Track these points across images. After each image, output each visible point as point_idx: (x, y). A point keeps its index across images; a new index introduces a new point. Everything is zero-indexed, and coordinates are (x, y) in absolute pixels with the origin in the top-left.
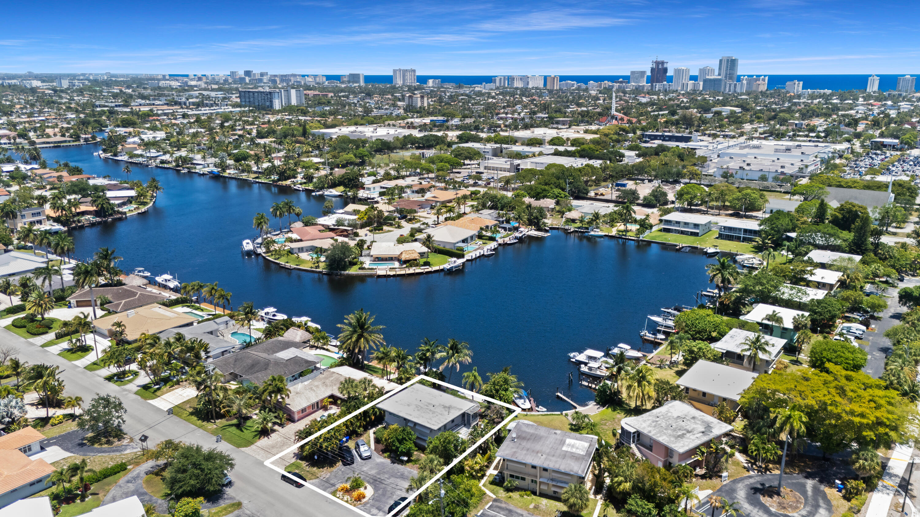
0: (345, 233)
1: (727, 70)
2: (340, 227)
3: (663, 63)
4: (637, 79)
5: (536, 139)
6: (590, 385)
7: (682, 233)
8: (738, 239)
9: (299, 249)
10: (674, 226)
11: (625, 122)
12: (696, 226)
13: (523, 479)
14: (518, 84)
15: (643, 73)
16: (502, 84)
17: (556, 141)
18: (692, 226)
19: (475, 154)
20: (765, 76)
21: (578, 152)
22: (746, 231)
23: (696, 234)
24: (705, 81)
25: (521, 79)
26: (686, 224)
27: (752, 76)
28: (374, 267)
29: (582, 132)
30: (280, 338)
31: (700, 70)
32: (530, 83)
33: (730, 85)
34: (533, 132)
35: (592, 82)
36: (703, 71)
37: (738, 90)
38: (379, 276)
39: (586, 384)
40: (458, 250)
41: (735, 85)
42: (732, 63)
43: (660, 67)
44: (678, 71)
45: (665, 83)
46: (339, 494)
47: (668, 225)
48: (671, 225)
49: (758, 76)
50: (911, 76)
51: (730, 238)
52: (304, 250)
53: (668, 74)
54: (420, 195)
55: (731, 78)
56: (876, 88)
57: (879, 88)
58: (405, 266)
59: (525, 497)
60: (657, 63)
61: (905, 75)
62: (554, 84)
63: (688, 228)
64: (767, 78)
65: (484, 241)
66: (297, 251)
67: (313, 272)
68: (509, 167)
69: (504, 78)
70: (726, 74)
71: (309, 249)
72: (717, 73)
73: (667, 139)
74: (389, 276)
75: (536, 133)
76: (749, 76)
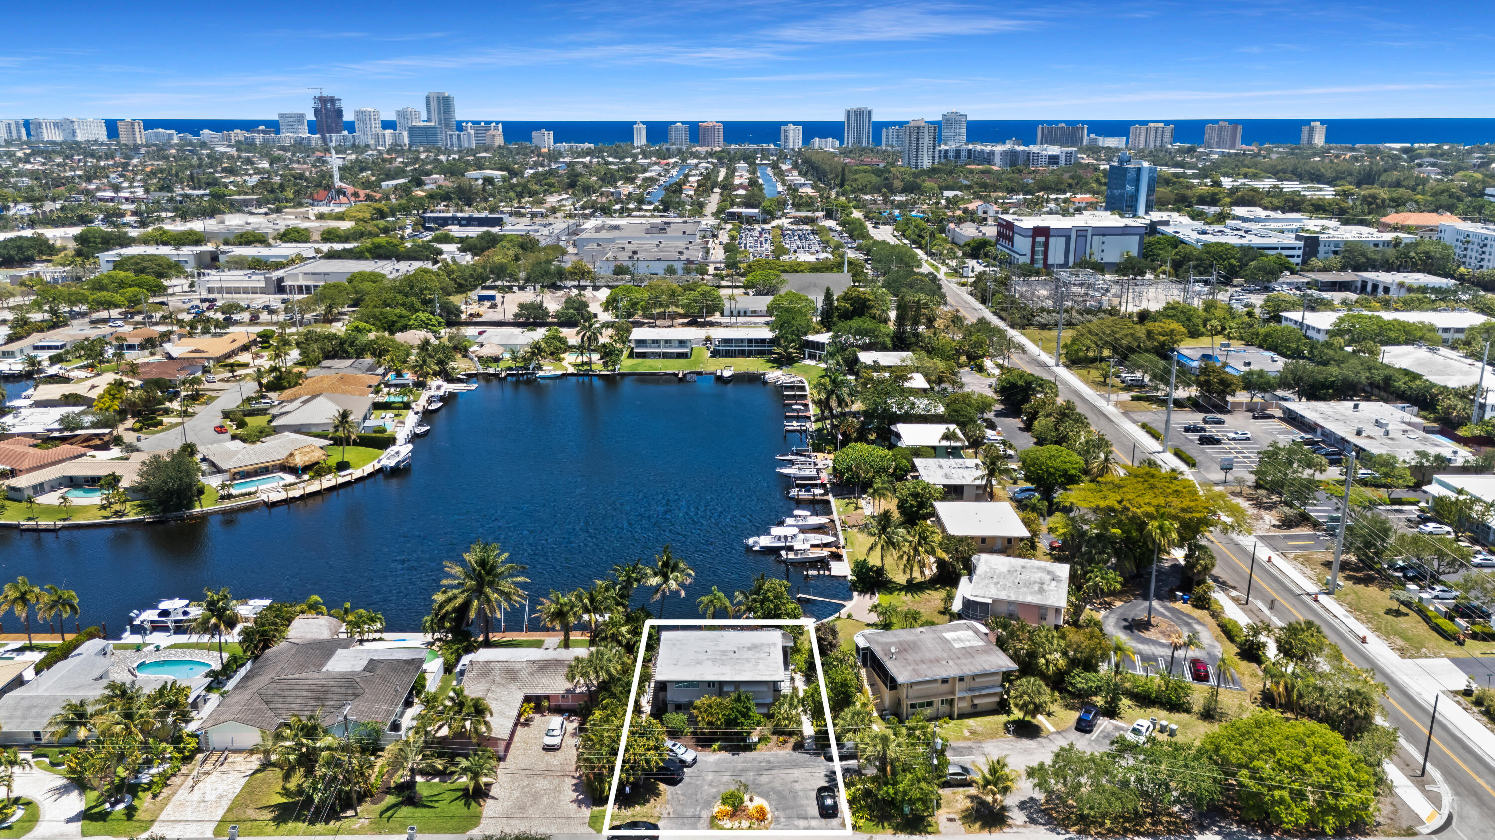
0: (97, 442)
1: (439, 113)
2: (77, 432)
3: (333, 100)
4: (292, 126)
5: (252, 234)
6: (821, 572)
7: (665, 355)
8: (742, 353)
9: (35, 488)
10: (650, 347)
11: (362, 198)
12: (682, 343)
13: (930, 704)
14: (51, 135)
15: (300, 117)
16: (15, 136)
17: (294, 235)
18: (677, 344)
19: (170, 268)
20: (497, 123)
21: (369, 251)
22: (751, 341)
23: (684, 355)
24: (412, 131)
25: (56, 125)
26: (668, 342)
27: (479, 123)
28: (252, 490)
29: (313, 218)
30: (283, 645)
31: (398, 112)
32: (78, 132)
33: (451, 136)
34: (222, 222)
35: (206, 131)
36: (401, 114)
37: (465, 144)
38: (274, 504)
39: (815, 573)
40: (375, 432)
41: (459, 136)
42: (445, 104)
43: (329, 105)
44: (360, 114)
45: (346, 133)
46: (727, 823)
47: (642, 347)
48: (646, 347)
49: (488, 123)
50: (683, 123)
51: (730, 354)
52: (47, 488)
53: (345, 119)
54: (147, 352)
55: (448, 126)
56: (644, 141)
57: (648, 140)
58: (306, 477)
59: (945, 726)
60: (323, 100)
61: (675, 123)
62: (134, 134)
63: (670, 347)
64: (500, 126)
65: (396, 412)
66: (31, 493)
67: (115, 524)
68: (263, 285)
69: (17, 123)
70: (440, 120)
71: (55, 484)
72: (424, 116)
73: (464, 222)
74: (294, 499)
75: (227, 223)
76: (474, 123)
